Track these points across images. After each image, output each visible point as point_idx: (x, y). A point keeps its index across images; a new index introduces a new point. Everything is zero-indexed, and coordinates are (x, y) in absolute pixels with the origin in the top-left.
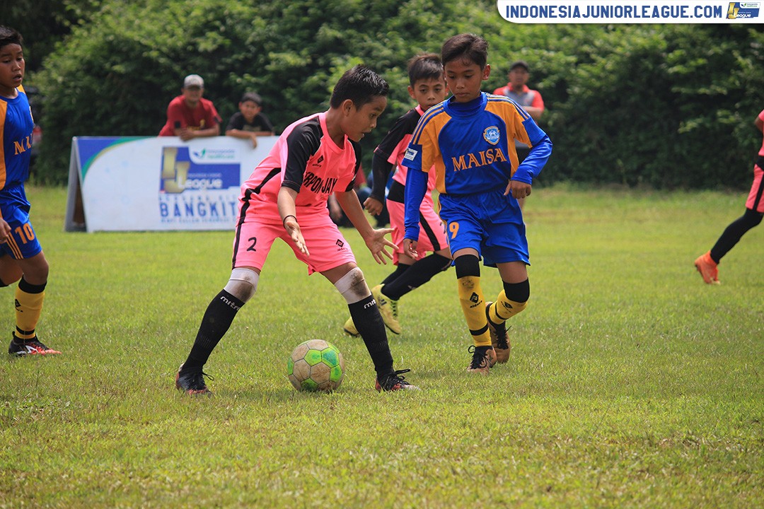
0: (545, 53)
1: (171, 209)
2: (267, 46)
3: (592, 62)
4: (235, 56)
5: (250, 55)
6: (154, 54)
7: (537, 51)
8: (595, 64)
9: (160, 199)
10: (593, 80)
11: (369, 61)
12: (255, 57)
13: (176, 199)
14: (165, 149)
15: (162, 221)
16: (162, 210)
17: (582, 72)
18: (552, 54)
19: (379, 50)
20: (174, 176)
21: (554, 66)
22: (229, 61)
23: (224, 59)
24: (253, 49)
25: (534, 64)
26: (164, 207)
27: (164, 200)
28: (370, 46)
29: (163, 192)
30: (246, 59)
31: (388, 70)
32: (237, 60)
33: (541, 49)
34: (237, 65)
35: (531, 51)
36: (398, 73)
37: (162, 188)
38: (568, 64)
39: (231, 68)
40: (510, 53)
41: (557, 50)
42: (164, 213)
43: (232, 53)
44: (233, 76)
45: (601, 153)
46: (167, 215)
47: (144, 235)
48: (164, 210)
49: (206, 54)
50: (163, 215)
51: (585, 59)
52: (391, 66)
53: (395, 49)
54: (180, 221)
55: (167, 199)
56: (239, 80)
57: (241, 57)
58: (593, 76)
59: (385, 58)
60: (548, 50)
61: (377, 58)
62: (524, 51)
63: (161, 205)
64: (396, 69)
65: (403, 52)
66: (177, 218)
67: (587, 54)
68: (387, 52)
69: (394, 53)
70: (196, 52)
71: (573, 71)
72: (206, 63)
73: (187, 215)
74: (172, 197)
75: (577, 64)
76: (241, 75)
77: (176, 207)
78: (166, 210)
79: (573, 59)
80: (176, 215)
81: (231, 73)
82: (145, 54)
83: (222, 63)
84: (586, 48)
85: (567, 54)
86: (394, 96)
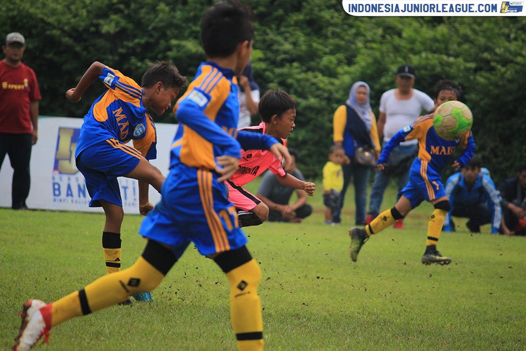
0: (445, 57)
1: (64, 189)
2: (169, 32)
3: (492, 69)
4: (137, 41)
5: (151, 40)
6: (56, 32)
7: (436, 56)
8: (494, 72)
9: (54, 178)
10: (491, 88)
11: (270, 55)
12: (157, 43)
13: (69, 179)
14: (61, 129)
15: (55, 200)
16: (54, 190)
17: (480, 79)
18: (452, 59)
19: (280, 44)
20: (69, 158)
21: (453, 71)
22: (131, 44)
23: (125, 43)
24: (156, 35)
25: (433, 68)
26: (56, 187)
27: (57, 180)
28: (271, 39)
29: (57, 172)
30: (147, 43)
31: (288, 65)
32: (139, 44)
33: (441, 53)
34: (139, 50)
35: (430, 56)
36: (297, 68)
37: (56, 167)
38: (467, 70)
39: (132, 52)
40: (411, 56)
41: (457, 56)
42: (57, 192)
43: (135, 37)
44: (133, 60)
45: (494, 160)
46: (60, 194)
47: (36, 213)
48: (56, 189)
49: (108, 36)
50: (55, 195)
51: (484, 66)
52: (291, 61)
53: (295, 44)
54: (72, 201)
55: (61, 179)
56: (139, 64)
57: (143, 41)
58: (491, 83)
59: (285, 53)
60: (449, 55)
61: (277, 52)
62: (424, 55)
63: (54, 184)
64: (295, 64)
65: (304, 48)
66: (70, 198)
67: (487, 62)
68: (287, 46)
69: (294, 49)
70: (98, 33)
71: (472, 77)
72: (108, 45)
73: (79, 196)
74: (65, 177)
75: (476, 70)
76: (142, 60)
77: (69, 187)
78: (59, 189)
79: (472, 65)
80: (68, 195)
81: (133, 57)
82: (48, 33)
83: (123, 47)
84: (486, 55)
85: (466, 61)
86: (292, 91)
